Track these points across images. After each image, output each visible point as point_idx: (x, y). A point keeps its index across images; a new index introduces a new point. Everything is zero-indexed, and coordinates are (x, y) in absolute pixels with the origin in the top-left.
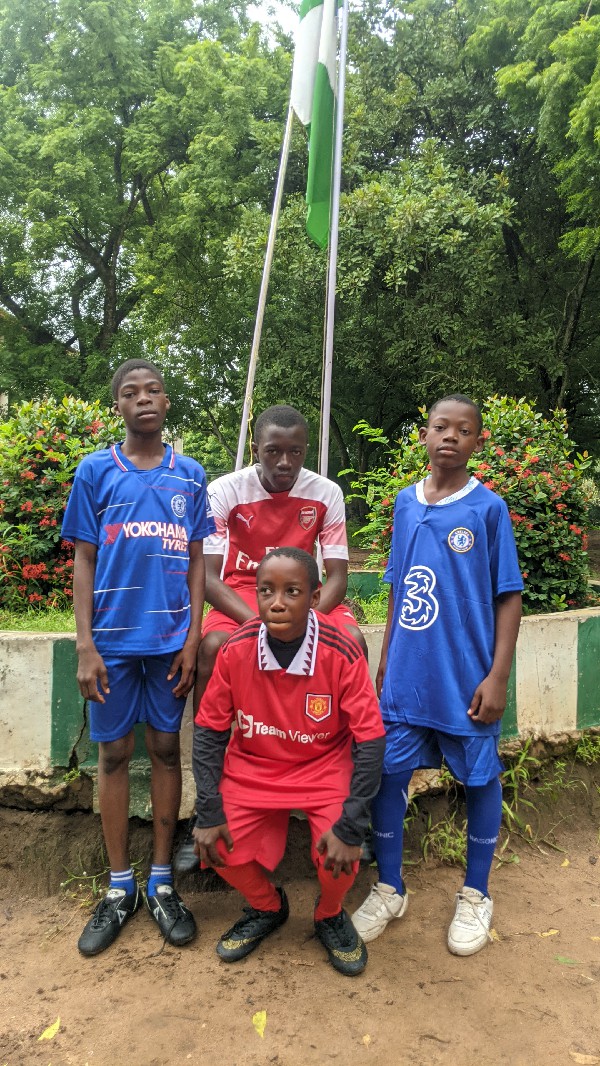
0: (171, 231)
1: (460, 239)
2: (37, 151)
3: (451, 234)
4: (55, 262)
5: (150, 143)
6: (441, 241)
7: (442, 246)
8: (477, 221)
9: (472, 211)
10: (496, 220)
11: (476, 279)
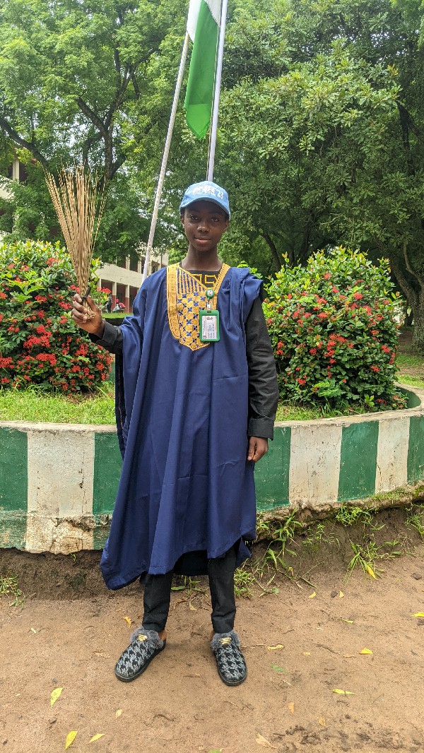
0: (148, 106)
1: (356, 116)
2: (54, 46)
3: (349, 112)
4: (74, 125)
5: (134, 42)
6: (342, 117)
7: (342, 121)
8: (371, 102)
9: (367, 94)
10: (386, 102)
11: (369, 146)
